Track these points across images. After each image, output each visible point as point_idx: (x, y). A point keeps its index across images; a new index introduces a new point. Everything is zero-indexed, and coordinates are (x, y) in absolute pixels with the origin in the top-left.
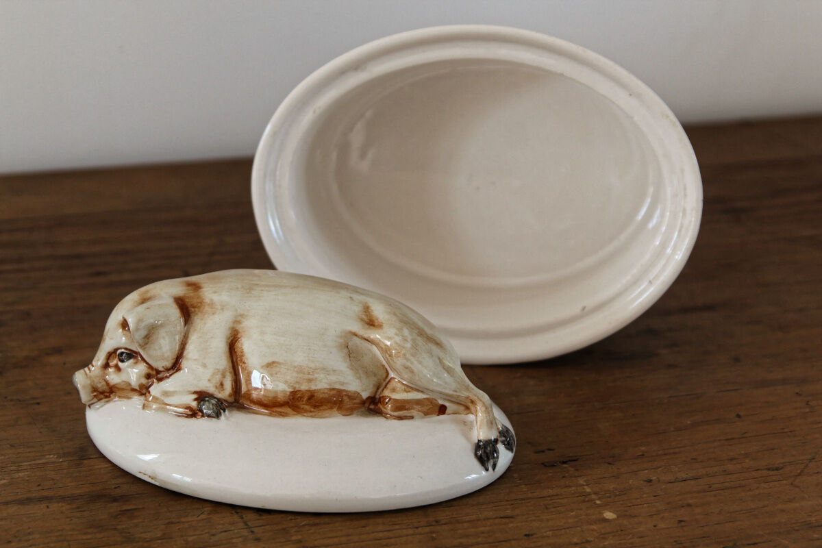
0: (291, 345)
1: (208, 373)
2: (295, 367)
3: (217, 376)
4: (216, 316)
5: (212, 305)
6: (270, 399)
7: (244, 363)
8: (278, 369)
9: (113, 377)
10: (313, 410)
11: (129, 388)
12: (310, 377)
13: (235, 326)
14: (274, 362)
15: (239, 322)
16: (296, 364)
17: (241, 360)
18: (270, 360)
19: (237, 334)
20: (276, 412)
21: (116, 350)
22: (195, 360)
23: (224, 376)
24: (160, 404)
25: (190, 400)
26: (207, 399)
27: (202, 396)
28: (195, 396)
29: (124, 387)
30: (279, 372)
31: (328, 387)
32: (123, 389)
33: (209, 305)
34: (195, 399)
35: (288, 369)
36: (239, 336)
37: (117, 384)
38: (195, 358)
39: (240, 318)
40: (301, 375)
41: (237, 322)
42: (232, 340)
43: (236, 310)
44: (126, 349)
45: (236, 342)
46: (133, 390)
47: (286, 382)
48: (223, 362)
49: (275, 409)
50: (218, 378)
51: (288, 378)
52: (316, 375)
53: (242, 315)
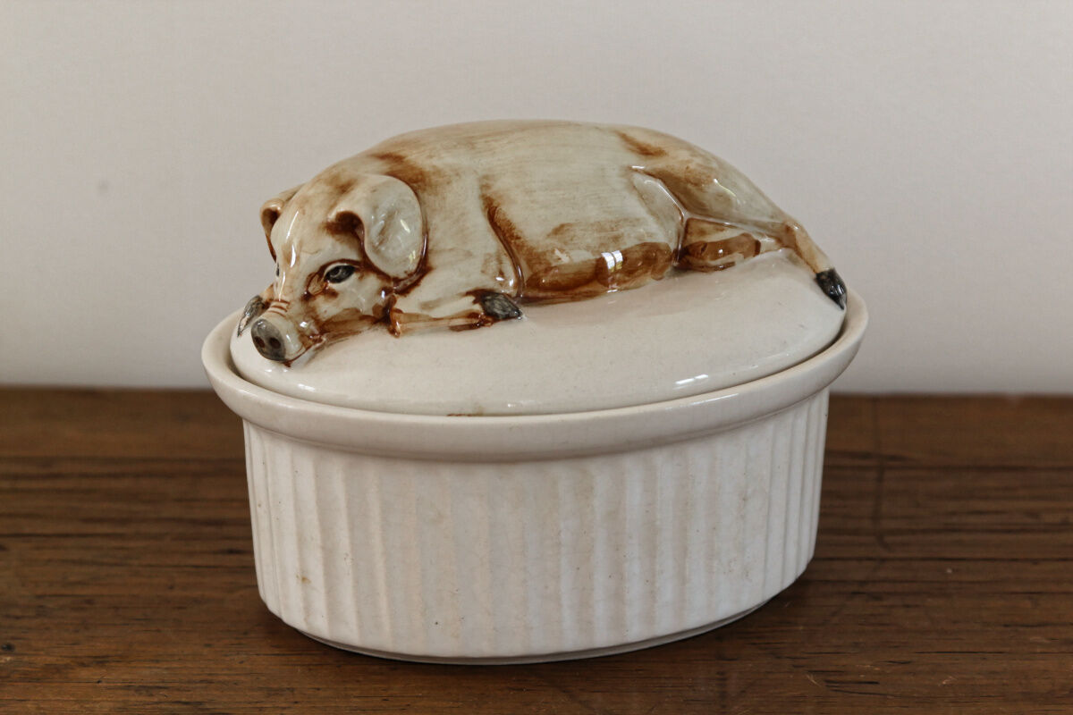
0: (574, 198)
1: (477, 263)
2: (592, 225)
3: (492, 264)
4: (454, 185)
5: (438, 172)
6: (571, 276)
7: (518, 238)
8: (572, 233)
9: (327, 308)
10: (627, 278)
11: (356, 317)
12: (615, 233)
13: (484, 192)
14: (562, 226)
15: (487, 187)
16: (592, 221)
17: (512, 236)
18: (556, 224)
19: (492, 204)
20: (580, 294)
21: (323, 268)
22: (451, 250)
23: (500, 262)
24: (425, 321)
25: (468, 304)
26: (489, 298)
27: (481, 295)
28: (472, 298)
29: (347, 318)
30: (575, 236)
31: (638, 242)
32: (345, 322)
33: (434, 173)
34: (475, 302)
35: (585, 230)
36: (495, 205)
37: (333, 317)
38: (449, 247)
39: (485, 182)
40: (603, 234)
41: (485, 187)
42: (489, 212)
43: (475, 172)
44: (342, 261)
45: (494, 214)
46: (364, 318)
47: (588, 248)
48: (492, 244)
49: (577, 291)
50: (494, 265)
51: (589, 241)
52: (622, 230)
53: (486, 177)
